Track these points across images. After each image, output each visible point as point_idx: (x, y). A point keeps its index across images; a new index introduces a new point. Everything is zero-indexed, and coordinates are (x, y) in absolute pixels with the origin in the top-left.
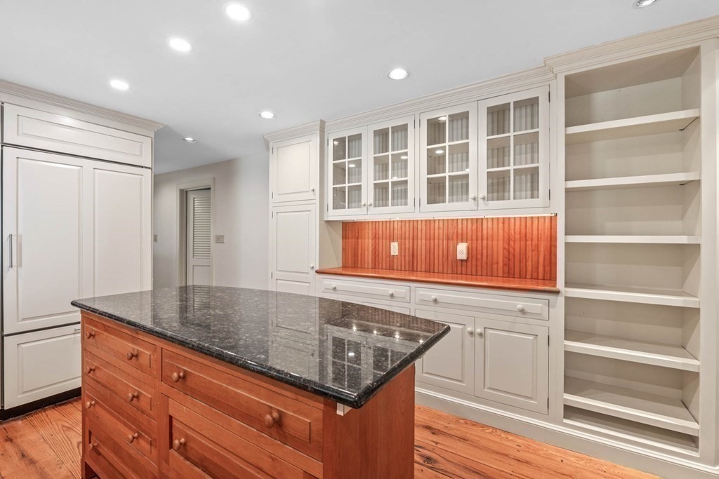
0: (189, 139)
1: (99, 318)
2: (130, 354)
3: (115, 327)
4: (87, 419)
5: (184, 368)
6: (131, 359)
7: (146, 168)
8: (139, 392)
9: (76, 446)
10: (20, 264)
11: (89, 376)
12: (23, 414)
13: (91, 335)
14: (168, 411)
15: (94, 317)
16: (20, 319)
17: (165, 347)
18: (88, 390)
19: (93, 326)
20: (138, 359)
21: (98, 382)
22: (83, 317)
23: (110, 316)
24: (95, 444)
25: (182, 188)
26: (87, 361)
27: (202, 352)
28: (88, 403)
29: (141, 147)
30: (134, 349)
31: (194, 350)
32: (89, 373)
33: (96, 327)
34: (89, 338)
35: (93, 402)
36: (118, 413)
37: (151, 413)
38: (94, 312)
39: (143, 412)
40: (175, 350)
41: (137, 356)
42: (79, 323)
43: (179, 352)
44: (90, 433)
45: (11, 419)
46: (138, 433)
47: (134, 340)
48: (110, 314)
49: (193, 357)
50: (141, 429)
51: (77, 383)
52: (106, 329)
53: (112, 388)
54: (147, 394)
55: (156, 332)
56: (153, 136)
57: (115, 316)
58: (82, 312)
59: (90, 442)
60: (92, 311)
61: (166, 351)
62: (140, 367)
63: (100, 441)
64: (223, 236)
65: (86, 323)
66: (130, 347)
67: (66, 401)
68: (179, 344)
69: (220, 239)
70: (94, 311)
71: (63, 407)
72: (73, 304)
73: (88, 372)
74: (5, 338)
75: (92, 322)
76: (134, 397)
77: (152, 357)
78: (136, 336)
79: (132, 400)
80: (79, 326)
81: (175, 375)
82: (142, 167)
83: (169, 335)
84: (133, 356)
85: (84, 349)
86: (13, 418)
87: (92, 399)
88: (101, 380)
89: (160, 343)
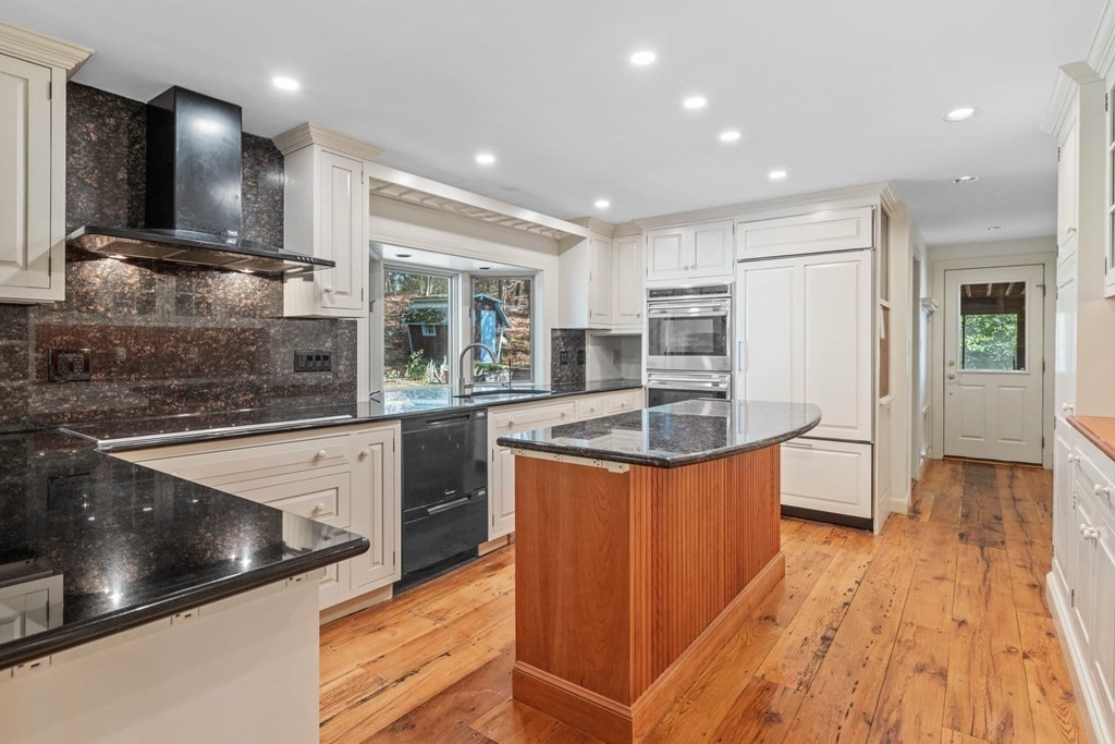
29: (858, 224)
82: (862, 249)
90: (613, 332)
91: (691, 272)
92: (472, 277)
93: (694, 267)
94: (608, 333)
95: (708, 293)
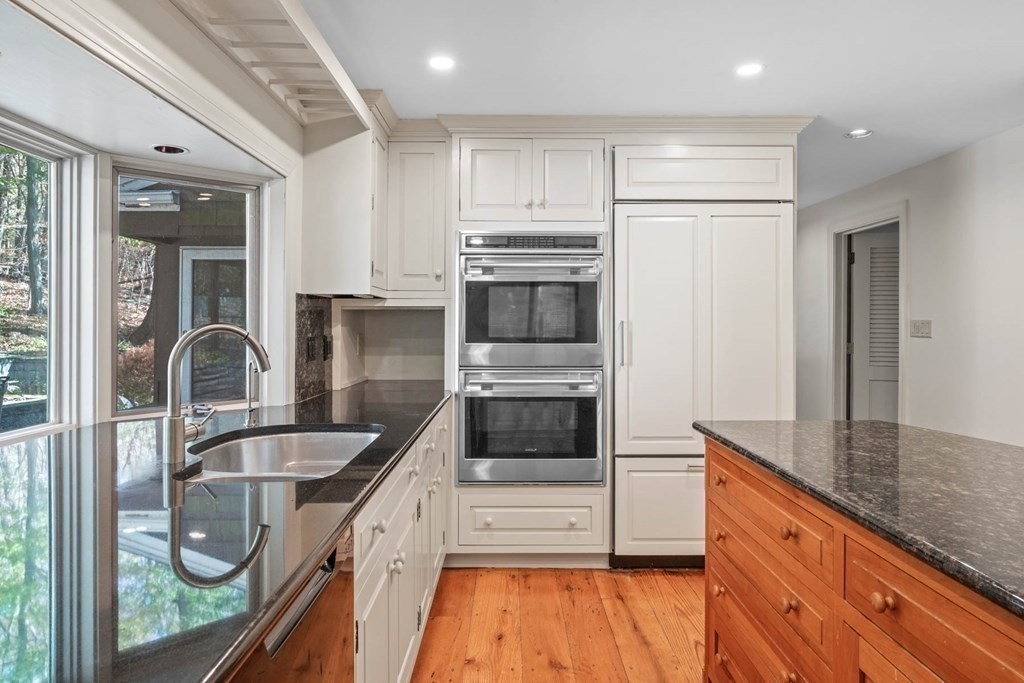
0: (859, 132)
1: (732, 456)
2: (785, 530)
3: (757, 476)
4: (712, 612)
5: (895, 589)
6: (787, 538)
7: (785, 202)
8: (799, 602)
9: (693, 646)
10: (630, 363)
11: (716, 545)
12: (632, 568)
13: (721, 481)
14: (856, 661)
15: (725, 452)
16: (631, 437)
17: (852, 534)
18: (715, 566)
19: (722, 466)
20: (797, 543)
21: (730, 560)
22: (708, 449)
23: (752, 457)
24: (725, 658)
25: (838, 230)
26: (713, 520)
27: (942, 570)
28: (716, 588)
29: (777, 166)
30: (791, 521)
31: (923, 560)
32: (718, 540)
33: (727, 468)
34: (718, 484)
35: (722, 589)
36: (762, 624)
37: (823, 649)
38: (726, 444)
39: (806, 641)
40: (874, 547)
41: (796, 536)
42: (701, 456)
43: (883, 553)
44: (717, 635)
45: (620, 570)
46: (797, 675)
47: (790, 506)
48: (749, 453)
49: (915, 573)
50: (802, 670)
51: (698, 548)
52: (744, 476)
53: (751, 576)
54: (814, 614)
55: (834, 502)
56: (795, 143)
57: (759, 458)
58: (707, 441)
59: (716, 652)
60: (722, 442)
61: (853, 544)
62: (800, 557)
63: (732, 656)
64: (928, 323)
65: (714, 461)
66: (785, 518)
67: (676, 570)
68: (887, 539)
69: (922, 330)
70: (726, 442)
71: (674, 577)
72: (696, 426)
73: (716, 539)
74: (616, 459)
75: (721, 460)
76: (790, 607)
77: (825, 546)
78: (793, 498)
79: (788, 612)
80: (702, 462)
81: (877, 597)
82: (779, 202)
83: (862, 514)
84: (790, 534)
85: (709, 501)
86: (622, 570)
87: (721, 584)
88: (733, 557)
89: (842, 526)
90: (389, 304)
91: (537, 212)
92: (118, 169)
93: (542, 205)
94: (379, 304)
95: (566, 246)
